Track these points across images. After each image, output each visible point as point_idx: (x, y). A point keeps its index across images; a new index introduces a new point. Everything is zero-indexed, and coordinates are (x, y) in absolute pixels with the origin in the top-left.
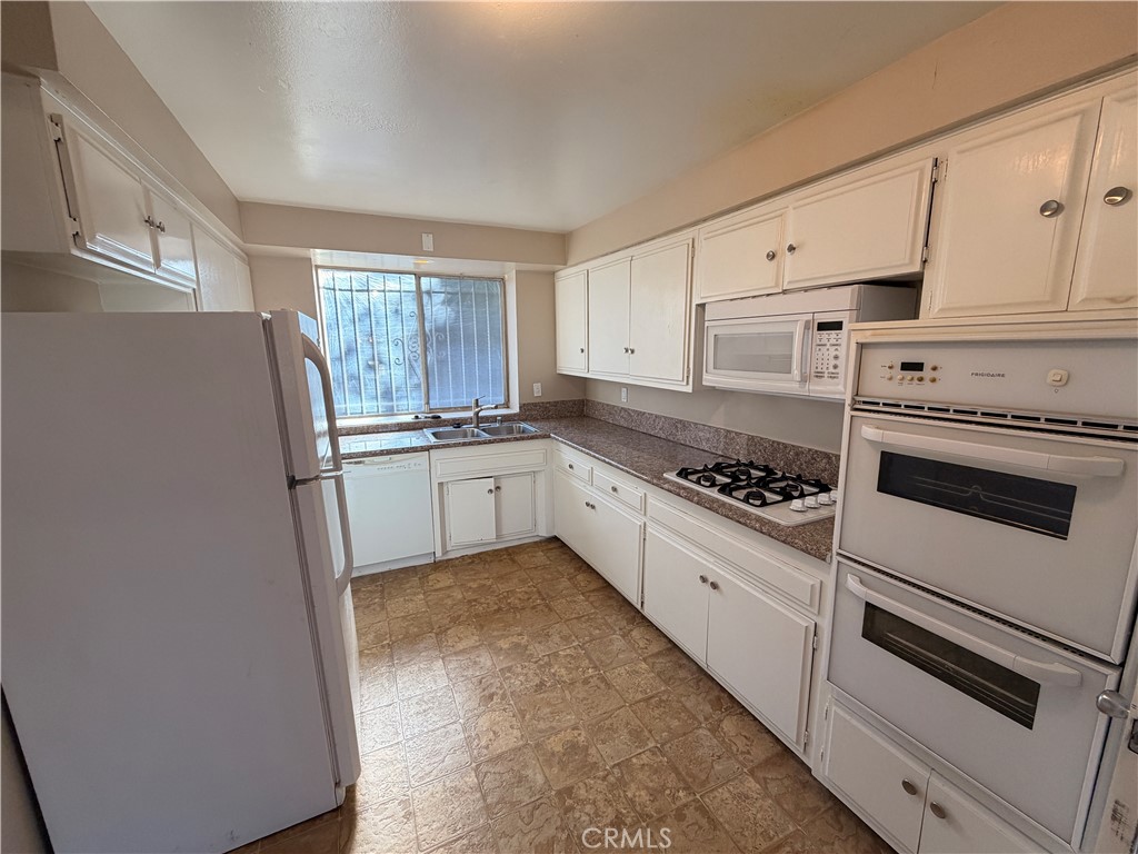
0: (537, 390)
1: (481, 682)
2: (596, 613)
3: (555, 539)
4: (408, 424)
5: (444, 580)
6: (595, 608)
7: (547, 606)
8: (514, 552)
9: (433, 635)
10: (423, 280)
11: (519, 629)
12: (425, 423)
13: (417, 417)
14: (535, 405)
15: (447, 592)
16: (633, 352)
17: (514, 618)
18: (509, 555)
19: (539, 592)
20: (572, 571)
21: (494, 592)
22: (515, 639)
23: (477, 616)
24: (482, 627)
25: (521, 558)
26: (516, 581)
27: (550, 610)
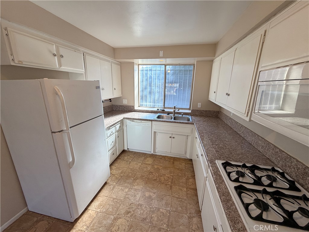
0: (199, 105)
1: (131, 205)
2: (186, 200)
3: (191, 160)
4: (154, 111)
5: (150, 161)
6: (187, 197)
7: (171, 187)
8: (176, 160)
9: (133, 179)
10: (167, 67)
11: (155, 191)
12: (160, 111)
13: (158, 109)
14: (197, 110)
15: (147, 166)
16: (229, 95)
17: (158, 185)
18: (174, 160)
19: (172, 180)
20: (190, 176)
21: (159, 172)
22: (151, 194)
23: (148, 179)
24: (147, 183)
25: (176, 163)
26: (168, 171)
27: (171, 189)
